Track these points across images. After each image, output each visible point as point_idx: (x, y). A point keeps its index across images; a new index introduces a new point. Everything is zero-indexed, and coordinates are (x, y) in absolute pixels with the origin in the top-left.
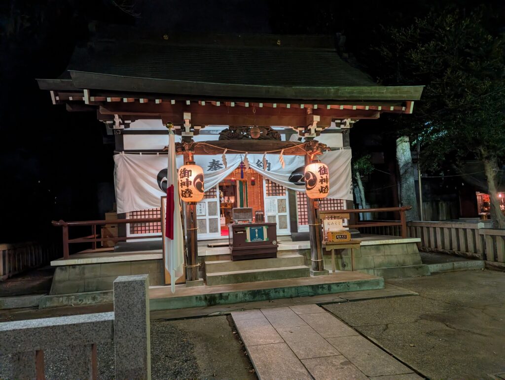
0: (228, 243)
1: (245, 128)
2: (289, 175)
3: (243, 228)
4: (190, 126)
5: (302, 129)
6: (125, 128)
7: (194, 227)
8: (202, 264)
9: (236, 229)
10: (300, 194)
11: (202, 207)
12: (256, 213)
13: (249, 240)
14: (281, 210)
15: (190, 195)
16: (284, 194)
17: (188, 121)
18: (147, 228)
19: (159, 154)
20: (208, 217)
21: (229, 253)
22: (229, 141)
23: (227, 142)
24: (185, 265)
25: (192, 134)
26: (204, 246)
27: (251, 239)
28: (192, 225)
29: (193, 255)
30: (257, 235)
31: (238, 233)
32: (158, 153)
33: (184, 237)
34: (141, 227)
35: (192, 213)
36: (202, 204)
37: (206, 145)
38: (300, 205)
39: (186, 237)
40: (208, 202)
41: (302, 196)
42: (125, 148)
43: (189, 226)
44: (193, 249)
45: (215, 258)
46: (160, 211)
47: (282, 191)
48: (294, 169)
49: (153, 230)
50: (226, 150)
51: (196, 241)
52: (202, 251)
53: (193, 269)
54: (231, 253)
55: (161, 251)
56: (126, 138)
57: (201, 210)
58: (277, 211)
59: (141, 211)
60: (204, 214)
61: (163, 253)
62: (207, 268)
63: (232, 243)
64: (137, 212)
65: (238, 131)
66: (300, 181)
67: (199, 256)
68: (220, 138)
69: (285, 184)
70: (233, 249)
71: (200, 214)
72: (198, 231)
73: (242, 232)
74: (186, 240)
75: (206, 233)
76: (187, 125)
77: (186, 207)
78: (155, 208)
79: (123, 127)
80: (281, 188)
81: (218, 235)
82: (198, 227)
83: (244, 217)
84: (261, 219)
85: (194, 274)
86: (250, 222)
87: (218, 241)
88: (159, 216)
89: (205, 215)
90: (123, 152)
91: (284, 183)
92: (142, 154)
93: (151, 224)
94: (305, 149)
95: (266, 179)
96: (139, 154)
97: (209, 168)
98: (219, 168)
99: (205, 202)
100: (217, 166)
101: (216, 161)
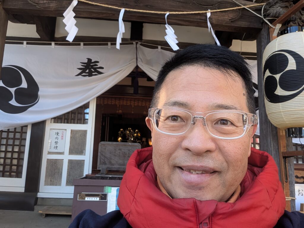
11: (60, 137)
36: (60, 132)
40: (72, 131)
57: (56, 143)
60: (61, 151)
71: (55, 151)
75: (60, 185)
89: (63, 153)
97: (80, 71)
98: (96, 73)
99: (66, 130)
100: (93, 70)
101: (93, 61)
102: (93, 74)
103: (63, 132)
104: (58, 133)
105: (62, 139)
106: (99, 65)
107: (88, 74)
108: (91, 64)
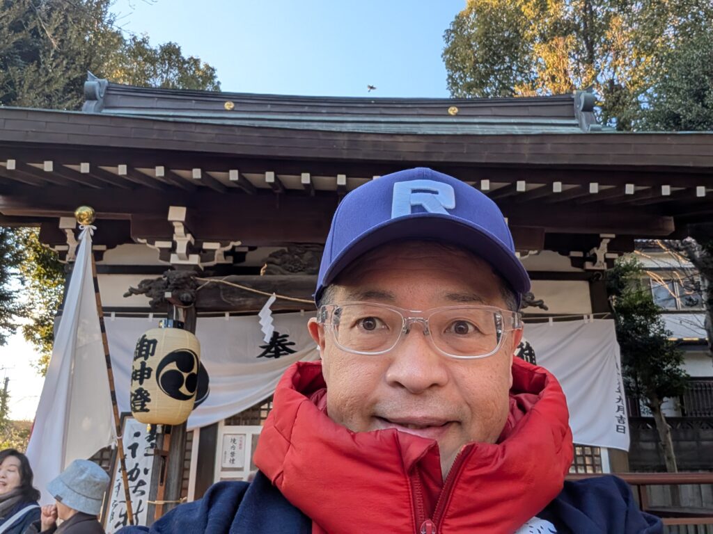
4: (189, 240)
11: (237, 446)
15: (143, 405)
17: (181, 225)
25: (194, 260)
36: (238, 439)
37: (225, 286)
40: (253, 436)
57: (233, 454)
71: (231, 466)
76: (181, 237)
89: (241, 469)
97: (264, 350)
98: (285, 352)
99: (245, 435)
100: (280, 348)
101: (280, 335)
103: (241, 438)
104: (234, 441)
105: (240, 448)
106: (289, 340)
107: (273, 354)
108: (278, 340)
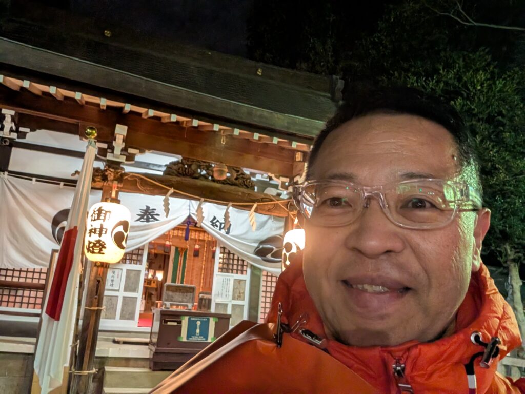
0: (147, 340)
1: (205, 164)
2: (256, 245)
3: (177, 316)
4: (123, 146)
5: (286, 180)
6: (18, 137)
7: (98, 306)
8: (100, 370)
9: (166, 316)
10: (267, 276)
11: (116, 276)
12: (201, 295)
13: (184, 337)
14: (236, 295)
15: (101, 250)
16: (244, 272)
17: (122, 137)
18: (18, 299)
19: (64, 185)
20: (122, 294)
21: (148, 356)
22: (179, 179)
23: (175, 179)
24: (70, 370)
25: (122, 159)
26: (107, 340)
27: (188, 336)
28: (95, 302)
29: (88, 352)
30: (198, 331)
31: (169, 323)
32: (62, 183)
33: (78, 320)
34: (9, 295)
35: (99, 281)
36: (116, 271)
37: (141, 179)
38: (266, 292)
39: (81, 322)
40: (127, 270)
41: (269, 279)
42: (10, 168)
43: (90, 303)
44: (89, 343)
45: (123, 362)
46: (46, 273)
47: (243, 267)
48: (264, 238)
49: (28, 303)
50: (172, 191)
51: (96, 331)
52: (104, 348)
53: (82, 377)
54: (152, 357)
55: (34, 340)
56: (16, 152)
57: (112, 281)
58: (231, 297)
59: (14, 270)
60: (117, 288)
61: (36, 344)
62: (107, 378)
63: (155, 340)
64: (7, 270)
65: (193, 167)
66: (269, 256)
67: (97, 357)
68: (166, 173)
69: (249, 257)
70: (156, 350)
71: (111, 288)
72: (103, 314)
73: (175, 324)
74: (80, 328)
75: (114, 318)
76: (119, 144)
77: (91, 271)
78: (38, 268)
79: (14, 136)
80: (240, 262)
81: (133, 325)
82: (104, 307)
83: (180, 299)
84: (206, 305)
85: (83, 387)
86: (189, 308)
87: (132, 334)
88: (43, 282)
89: (118, 290)
90: (6, 173)
91: (246, 256)
92: (37, 181)
93: (27, 293)
94: (287, 208)
95: (222, 246)
96: (31, 180)
98: (152, 220)
101: (151, 208)
102: (150, 220)
103: (119, 271)
104: (114, 272)
105: (118, 277)
106: (156, 212)
107: (145, 220)
108: (149, 211)
